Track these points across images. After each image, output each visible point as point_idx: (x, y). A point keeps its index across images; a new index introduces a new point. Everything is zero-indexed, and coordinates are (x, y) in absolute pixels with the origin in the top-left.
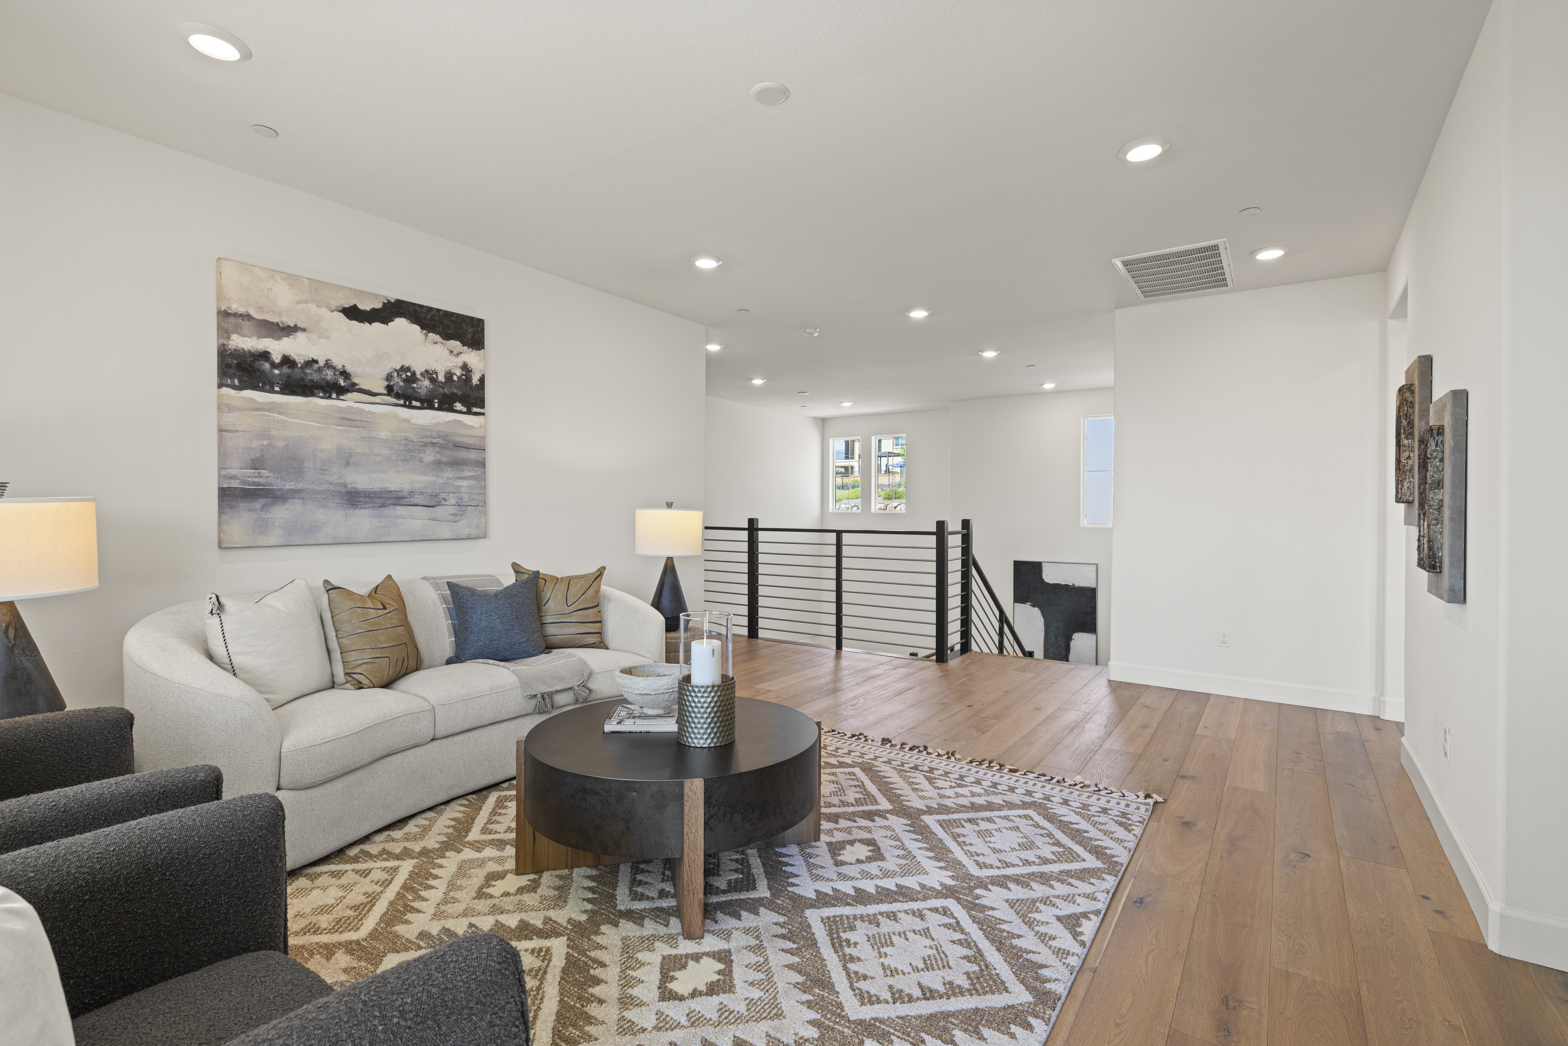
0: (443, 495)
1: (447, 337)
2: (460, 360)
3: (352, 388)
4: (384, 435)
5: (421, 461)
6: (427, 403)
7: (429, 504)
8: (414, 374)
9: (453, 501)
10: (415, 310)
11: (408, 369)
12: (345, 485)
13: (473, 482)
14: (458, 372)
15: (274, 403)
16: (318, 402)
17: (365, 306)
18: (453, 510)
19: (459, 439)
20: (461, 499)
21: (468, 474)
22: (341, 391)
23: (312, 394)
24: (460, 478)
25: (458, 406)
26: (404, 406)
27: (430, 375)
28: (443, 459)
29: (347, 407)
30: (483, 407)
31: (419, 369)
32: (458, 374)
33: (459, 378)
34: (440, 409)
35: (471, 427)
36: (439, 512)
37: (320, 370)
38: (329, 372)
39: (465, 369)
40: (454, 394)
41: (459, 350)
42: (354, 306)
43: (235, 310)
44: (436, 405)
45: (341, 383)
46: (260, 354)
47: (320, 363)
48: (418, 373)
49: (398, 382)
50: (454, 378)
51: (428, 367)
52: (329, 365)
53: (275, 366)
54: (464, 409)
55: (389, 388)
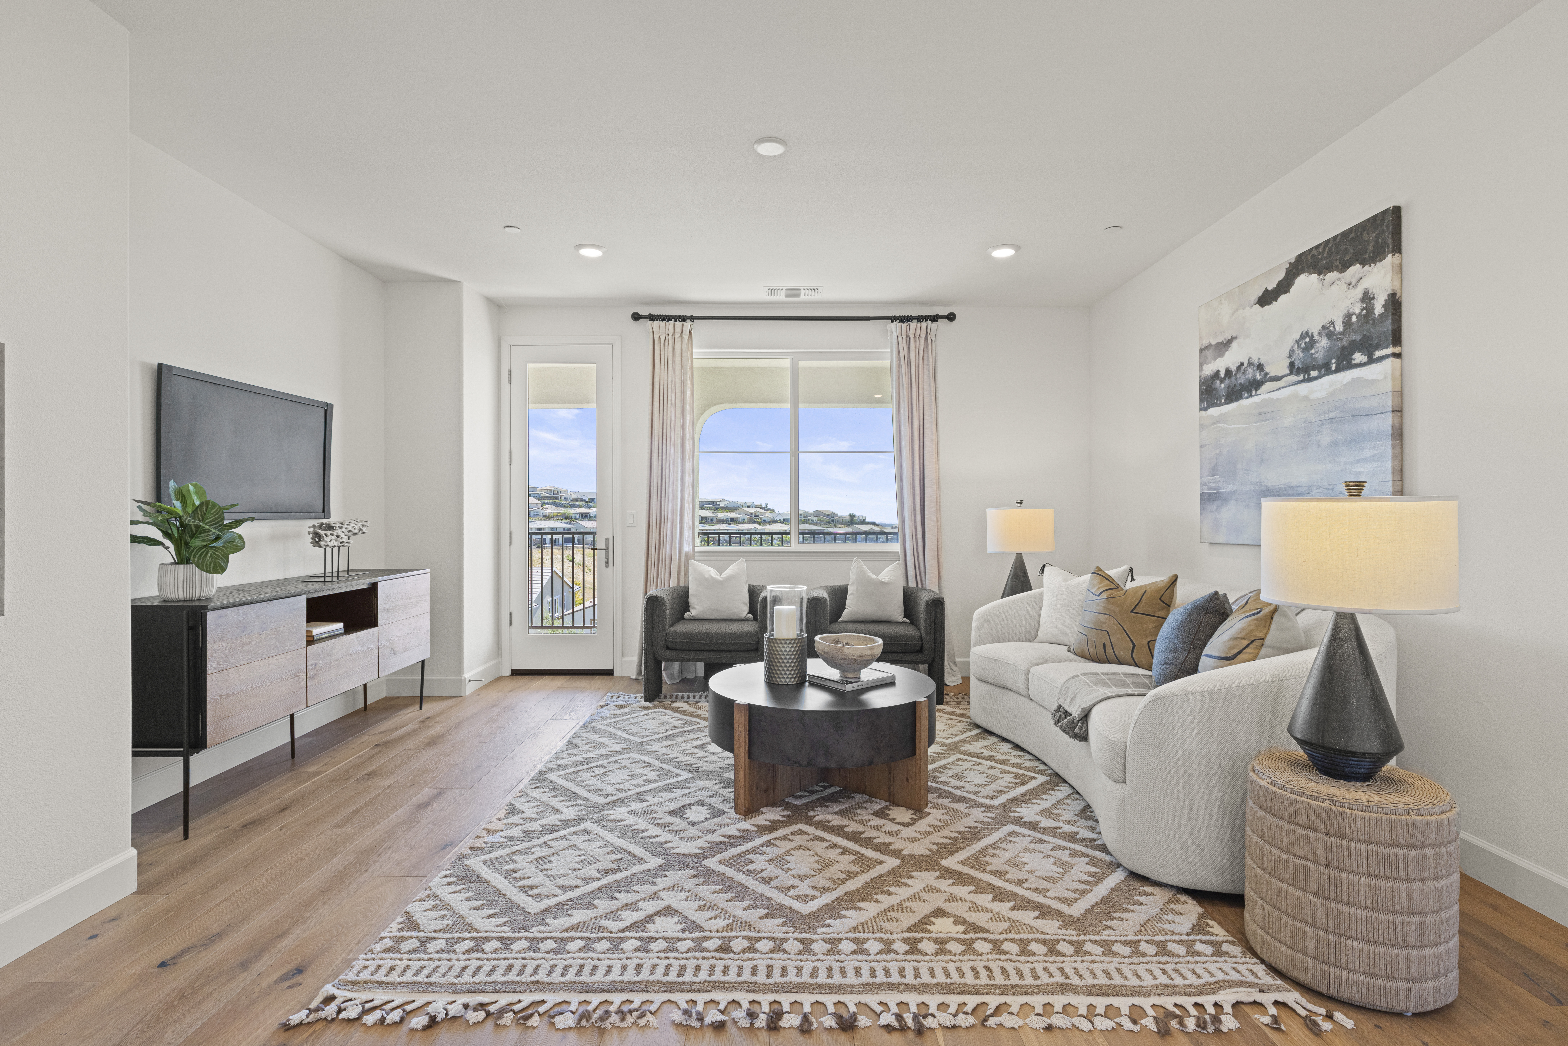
1: (1344, 267)
2: (1358, 293)
3: (1267, 379)
4: (1288, 421)
6: (1325, 369)
8: (1312, 337)
10: (1313, 256)
11: (1307, 333)
12: (1260, 484)
14: (1358, 309)
17: (1273, 285)
21: (1368, 453)
22: (1256, 385)
23: (1241, 397)
24: (1359, 461)
25: (1358, 357)
26: (1303, 381)
27: (1327, 331)
29: (1263, 400)
30: (1398, 343)
31: (1315, 330)
32: (1357, 311)
33: (1359, 316)
34: (1338, 370)
35: (1373, 382)
37: (1246, 370)
38: (1250, 370)
39: (1368, 298)
40: (1352, 342)
41: (1357, 277)
42: (1266, 290)
43: (1205, 342)
44: (1334, 367)
45: (1258, 377)
46: (1217, 374)
47: (1246, 365)
48: (1315, 335)
49: (1299, 354)
50: (1354, 319)
51: (1325, 321)
52: (1250, 364)
53: (1222, 381)
54: (1364, 359)
55: (1292, 365)
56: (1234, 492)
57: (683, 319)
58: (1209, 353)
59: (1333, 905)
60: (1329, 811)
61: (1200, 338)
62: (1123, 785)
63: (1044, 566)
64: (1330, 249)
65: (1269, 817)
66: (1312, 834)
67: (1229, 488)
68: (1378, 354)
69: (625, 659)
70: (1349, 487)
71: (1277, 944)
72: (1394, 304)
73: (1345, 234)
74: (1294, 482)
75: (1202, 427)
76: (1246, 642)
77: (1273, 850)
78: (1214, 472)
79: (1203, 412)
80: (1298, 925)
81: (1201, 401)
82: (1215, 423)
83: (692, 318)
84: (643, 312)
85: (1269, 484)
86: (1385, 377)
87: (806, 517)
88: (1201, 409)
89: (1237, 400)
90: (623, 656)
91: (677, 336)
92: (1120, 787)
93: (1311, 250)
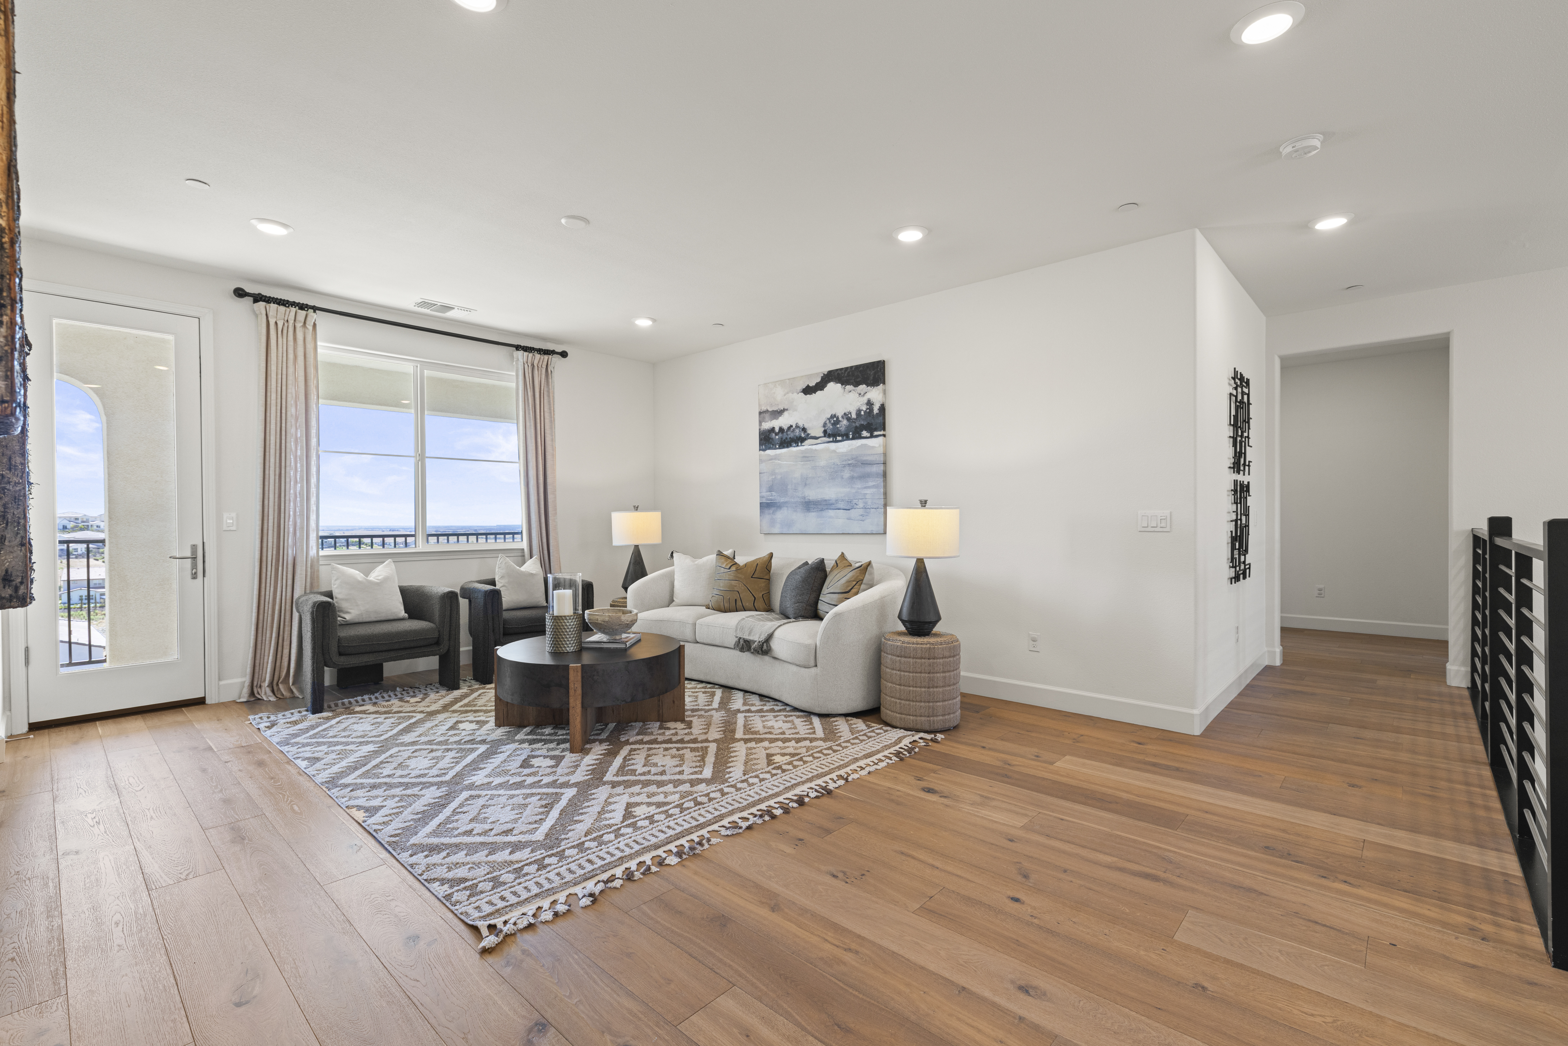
0: (855, 501)
1: (856, 384)
2: (864, 400)
3: (808, 437)
4: (822, 463)
5: (842, 478)
6: (846, 437)
7: (847, 508)
8: (838, 418)
9: (861, 505)
10: (838, 374)
11: (835, 416)
12: (804, 498)
13: (875, 490)
14: (864, 408)
15: (776, 455)
16: (794, 449)
17: (812, 384)
18: (861, 511)
19: (865, 458)
20: (866, 503)
21: (871, 484)
22: (801, 440)
23: (791, 446)
24: (866, 488)
25: (865, 433)
26: (833, 442)
27: (847, 416)
28: (855, 475)
29: (806, 449)
30: (884, 429)
31: (840, 414)
33: (865, 412)
34: (853, 438)
35: (873, 447)
36: (854, 513)
37: (794, 430)
38: (797, 431)
39: (870, 403)
40: (862, 425)
41: (864, 391)
42: (808, 386)
43: (764, 408)
44: (851, 436)
45: (803, 435)
46: (773, 429)
47: (794, 427)
48: (840, 417)
49: (830, 426)
50: (862, 413)
51: (846, 411)
52: (797, 427)
53: (776, 434)
54: (868, 435)
55: (825, 432)
56: (786, 502)
57: (302, 307)
58: (767, 416)
59: (932, 689)
60: (930, 648)
61: (760, 405)
62: (815, 668)
63: (672, 553)
64: (849, 373)
65: (903, 659)
66: (923, 660)
67: (782, 500)
68: (876, 433)
69: (222, 683)
70: (921, 502)
71: (908, 717)
72: (882, 408)
73: (857, 367)
74: (827, 498)
75: (761, 461)
76: (855, 583)
77: (906, 674)
78: (771, 489)
79: (762, 452)
80: (918, 704)
81: (760, 444)
82: (771, 459)
83: (315, 309)
84: (249, 288)
85: (811, 498)
86: (880, 446)
87: (87, 521)
88: (760, 450)
89: (788, 447)
90: (220, 679)
91: (299, 325)
92: (814, 670)
93: (837, 370)
